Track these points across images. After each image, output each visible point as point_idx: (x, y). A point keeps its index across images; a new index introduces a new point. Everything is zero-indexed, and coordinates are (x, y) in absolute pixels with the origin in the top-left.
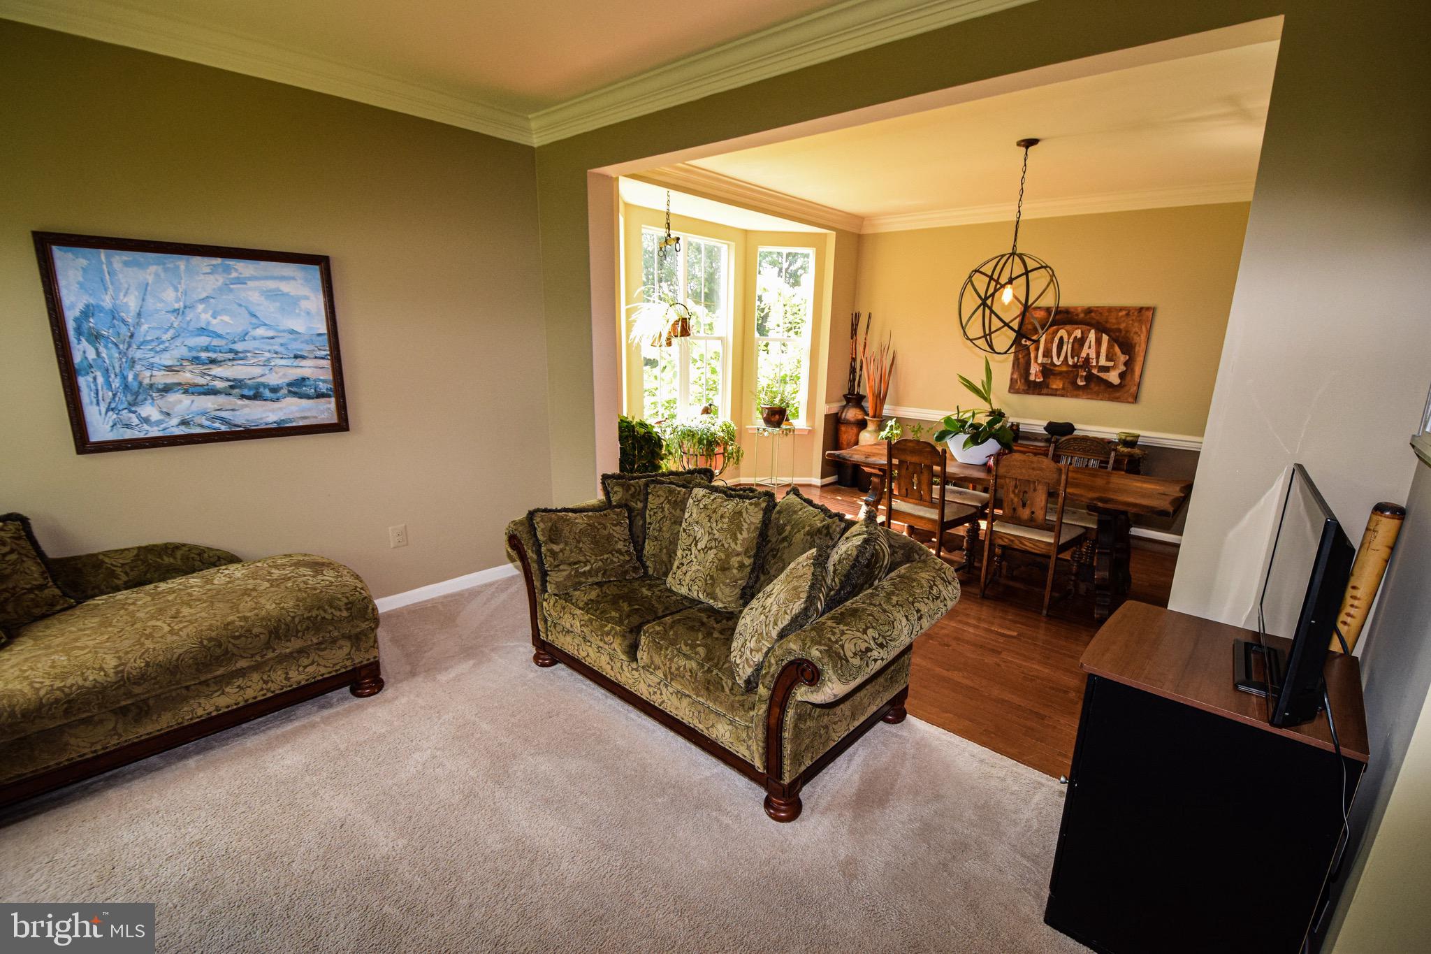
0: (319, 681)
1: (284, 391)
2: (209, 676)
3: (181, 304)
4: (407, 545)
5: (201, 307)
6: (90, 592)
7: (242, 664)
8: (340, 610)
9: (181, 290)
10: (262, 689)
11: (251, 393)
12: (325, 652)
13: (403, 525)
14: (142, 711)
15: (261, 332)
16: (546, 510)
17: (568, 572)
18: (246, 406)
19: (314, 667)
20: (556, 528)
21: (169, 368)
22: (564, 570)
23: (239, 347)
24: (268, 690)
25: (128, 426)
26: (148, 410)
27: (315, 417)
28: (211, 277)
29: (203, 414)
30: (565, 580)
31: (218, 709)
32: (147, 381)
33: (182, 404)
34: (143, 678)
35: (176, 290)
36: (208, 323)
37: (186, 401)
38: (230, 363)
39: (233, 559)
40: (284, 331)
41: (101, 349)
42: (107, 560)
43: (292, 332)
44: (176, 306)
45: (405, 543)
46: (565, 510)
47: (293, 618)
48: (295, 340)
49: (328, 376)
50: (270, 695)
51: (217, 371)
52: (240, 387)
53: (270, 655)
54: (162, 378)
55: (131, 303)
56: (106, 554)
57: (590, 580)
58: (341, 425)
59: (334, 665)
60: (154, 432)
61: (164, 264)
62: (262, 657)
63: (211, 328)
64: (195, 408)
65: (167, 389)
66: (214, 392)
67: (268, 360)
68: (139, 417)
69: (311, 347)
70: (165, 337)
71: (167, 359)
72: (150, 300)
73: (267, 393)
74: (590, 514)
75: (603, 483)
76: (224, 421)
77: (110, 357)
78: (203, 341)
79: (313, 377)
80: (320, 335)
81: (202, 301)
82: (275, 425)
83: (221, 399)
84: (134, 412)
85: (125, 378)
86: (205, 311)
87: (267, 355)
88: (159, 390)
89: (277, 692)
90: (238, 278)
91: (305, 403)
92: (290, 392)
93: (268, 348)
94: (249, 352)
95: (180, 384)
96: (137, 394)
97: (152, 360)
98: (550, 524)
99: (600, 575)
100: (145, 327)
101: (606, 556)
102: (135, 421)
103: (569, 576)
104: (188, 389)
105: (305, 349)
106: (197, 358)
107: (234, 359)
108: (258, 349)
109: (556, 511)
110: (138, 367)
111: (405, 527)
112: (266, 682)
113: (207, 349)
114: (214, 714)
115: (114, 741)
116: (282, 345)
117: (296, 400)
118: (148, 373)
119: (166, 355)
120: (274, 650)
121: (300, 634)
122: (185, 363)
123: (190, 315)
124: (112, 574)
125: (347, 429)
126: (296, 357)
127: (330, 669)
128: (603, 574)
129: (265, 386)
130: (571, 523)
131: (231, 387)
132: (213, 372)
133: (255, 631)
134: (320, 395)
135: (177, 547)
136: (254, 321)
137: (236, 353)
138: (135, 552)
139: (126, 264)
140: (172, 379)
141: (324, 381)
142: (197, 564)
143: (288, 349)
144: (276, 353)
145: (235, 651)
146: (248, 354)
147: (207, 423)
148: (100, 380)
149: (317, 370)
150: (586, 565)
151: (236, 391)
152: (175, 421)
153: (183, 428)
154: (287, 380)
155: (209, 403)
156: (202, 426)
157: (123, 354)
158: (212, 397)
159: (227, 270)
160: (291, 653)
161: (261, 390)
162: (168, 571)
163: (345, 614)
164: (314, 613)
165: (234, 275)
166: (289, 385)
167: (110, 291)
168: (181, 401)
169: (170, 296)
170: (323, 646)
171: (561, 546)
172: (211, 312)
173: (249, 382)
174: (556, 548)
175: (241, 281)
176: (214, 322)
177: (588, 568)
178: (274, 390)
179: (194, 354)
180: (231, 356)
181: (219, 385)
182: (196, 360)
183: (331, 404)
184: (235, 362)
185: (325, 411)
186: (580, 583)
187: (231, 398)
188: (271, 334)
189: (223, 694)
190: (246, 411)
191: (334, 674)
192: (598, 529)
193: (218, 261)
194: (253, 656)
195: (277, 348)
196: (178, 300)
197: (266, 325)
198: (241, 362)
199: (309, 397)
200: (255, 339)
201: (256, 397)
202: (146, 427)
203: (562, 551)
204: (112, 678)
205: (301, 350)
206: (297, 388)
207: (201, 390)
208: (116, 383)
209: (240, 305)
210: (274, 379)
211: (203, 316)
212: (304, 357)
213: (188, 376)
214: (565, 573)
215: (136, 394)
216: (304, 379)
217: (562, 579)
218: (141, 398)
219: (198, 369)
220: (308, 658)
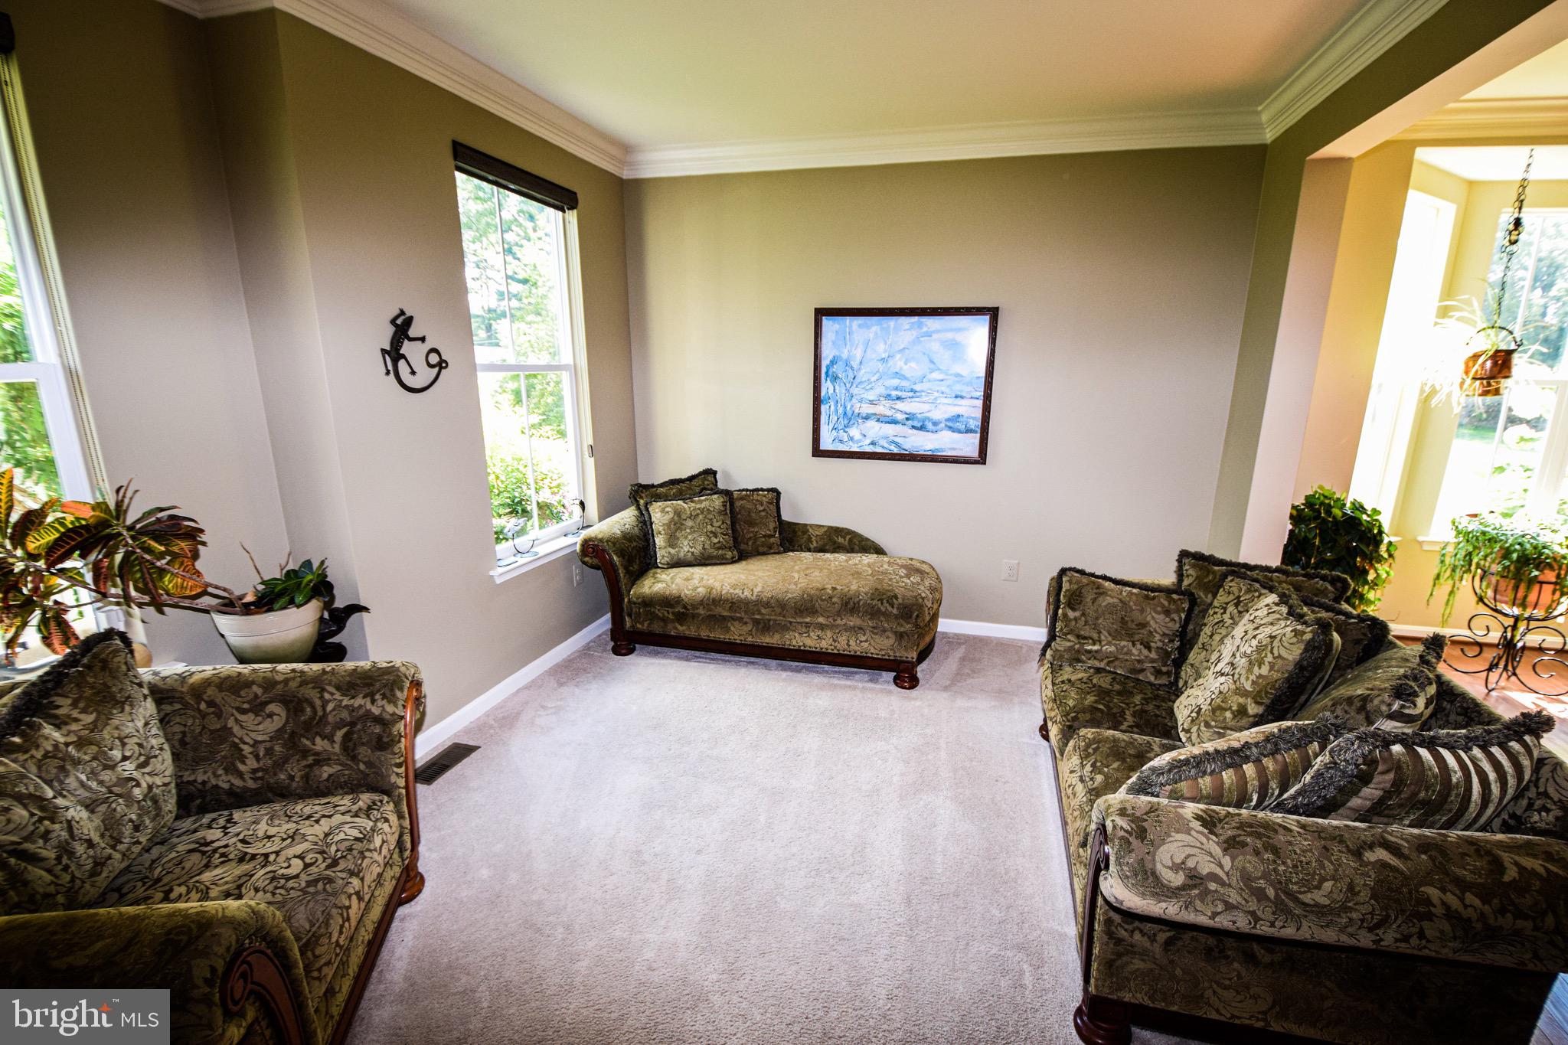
0: (869, 657)
1: (942, 425)
2: (802, 620)
3: (887, 355)
4: (1017, 581)
5: (898, 356)
6: (796, 548)
7: (821, 620)
8: (893, 607)
9: (888, 343)
10: (831, 645)
11: (919, 425)
12: (876, 637)
13: (1017, 562)
14: (765, 627)
15: (936, 375)
16: (1082, 572)
17: (1072, 644)
18: (914, 435)
19: (867, 644)
20: (1080, 593)
21: (871, 402)
22: (1069, 641)
23: (917, 387)
24: (835, 647)
25: (841, 441)
26: (854, 432)
27: (961, 450)
28: (909, 332)
29: (886, 438)
30: (1065, 651)
31: (804, 646)
32: (857, 411)
33: (874, 429)
34: (767, 604)
35: (886, 343)
36: (901, 369)
37: (877, 425)
38: (909, 400)
39: (879, 551)
40: (951, 375)
41: (837, 387)
42: (810, 530)
43: (958, 375)
44: (883, 356)
45: (1015, 579)
46: (1105, 578)
47: (860, 600)
48: (958, 382)
49: (978, 414)
50: (835, 651)
51: (900, 405)
52: (912, 419)
53: (839, 622)
54: (866, 409)
55: (858, 353)
56: (811, 526)
57: (1091, 663)
58: (982, 459)
59: (881, 650)
60: (855, 448)
61: (881, 324)
62: (834, 620)
63: (903, 373)
64: (881, 433)
65: (867, 418)
66: (895, 422)
67: (936, 399)
68: (848, 436)
69: (970, 389)
70: (873, 379)
71: (871, 395)
72: (869, 351)
73: (930, 426)
74: (1135, 591)
75: (1179, 561)
76: (897, 444)
77: (840, 393)
78: (896, 382)
79: (966, 415)
80: (978, 378)
81: (901, 351)
82: (930, 453)
83: (898, 427)
84: (846, 432)
85: (845, 408)
86: (900, 359)
87: (936, 394)
88: (863, 418)
89: (841, 652)
90: (927, 332)
91: (956, 435)
92: (946, 426)
93: (937, 389)
94: (923, 391)
95: (875, 414)
96: (850, 420)
97: (863, 396)
98: (1076, 587)
99: (1105, 661)
100: (863, 372)
101: (1123, 643)
102: (846, 439)
103: (1071, 649)
104: (881, 419)
105: (965, 390)
106: (889, 395)
107: (912, 397)
108: (930, 389)
109: (1092, 575)
110: (854, 400)
111: (1019, 564)
112: (834, 641)
113: (896, 389)
114: (802, 648)
115: (750, 639)
116: (948, 386)
117: (950, 433)
118: (858, 405)
119: (871, 392)
120: (842, 619)
121: (861, 614)
122: (882, 399)
123: (891, 363)
124: (810, 540)
125: (984, 463)
126: (956, 397)
127: (877, 652)
128: (1109, 662)
129: (929, 419)
130: (1101, 592)
131: (907, 419)
132: (897, 407)
133: (835, 600)
134: (969, 431)
135: (849, 532)
136: (932, 366)
137: (915, 392)
138: (826, 529)
139: (860, 326)
140: (871, 410)
141: (974, 419)
142: (856, 548)
143: (952, 390)
144: (943, 393)
145: (819, 609)
146: (923, 394)
147: (886, 445)
148: (833, 408)
149: (972, 410)
150: (1094, 644)
151: (910, 423)
152: (868, 441)
153: (871, 446)
154: (947, 416)
155: (890, 430)
156: (883, 447)
157: (848, 390)
158: (893, 425)
159: (920, 325)
160: (854, 627)
161: (926, 423)
162: (839, 547)
163: (895, 611)
164: (875, 602)
165: (925, 329)
166: (948, 420)
167: (848, 346)
168: (873, 427)
169: (881, 349)
170: (876, 631)
171: (1077, 614)
172: (904, 360)
173: (919, 416)
174: (1071, 614)
175: (929, 335)
176: (905, 367)
177: (1096, 648)
178: (935, 424)
179: (888, 392)
180: (911, 394)
181: (900, 417)
182: (888, 397)
183: (975, 439)
184: (913, 400)
185: (968, 446)
186: (1079, 661)
187: (905, 428)
188: (941, 377)
189: (809, 636)
190: (913, 438)
191: (880, 657)
192: (1132, 610)
193: (915, 319)
194: (828, 617)
195: (943, 389)
196: (885, 351)
197: (939, 369)
198: (917, 400)
199: (960, 432)
200: (929, 381)
201: (922, 428)
202: (851, 443)
203: (1076, 619)
204: (754, 598)
205: (961, 391)
206: (953, 424)
207: (887, 419)
208: (841, 410)
209: (924, 354)
210: (937, 415)
211: (898, 363)
212: (962, 397)
213: (882, 409)
214: (1069, 644)
215: (850, 418)
216: (959, 416)
217: (1062, 649)
218: (851, 422)
219: (889, 403)
220: (864, 635)
